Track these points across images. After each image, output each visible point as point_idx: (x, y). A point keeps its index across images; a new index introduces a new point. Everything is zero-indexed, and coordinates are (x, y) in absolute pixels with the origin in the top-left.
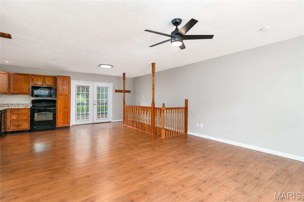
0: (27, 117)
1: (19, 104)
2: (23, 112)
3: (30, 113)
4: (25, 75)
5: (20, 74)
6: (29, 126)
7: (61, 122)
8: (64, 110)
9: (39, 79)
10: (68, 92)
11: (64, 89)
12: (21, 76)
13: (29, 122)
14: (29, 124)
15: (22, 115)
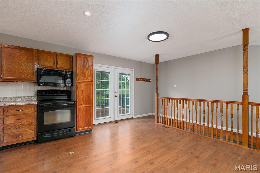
0: (32, 120)
1: (16, 98)
2: (26, 111)
3: (36, 112)
4: (27, 50)
5: (18, 47)
6: (35, 134)
7: (82, 124)
8: (85, 106)
9: (49, 57)
10: (90, 78)
11: (85, 74)
12: (19, 52)
13: (36, 127)
14: (36, 131)
15: (24, 116)
